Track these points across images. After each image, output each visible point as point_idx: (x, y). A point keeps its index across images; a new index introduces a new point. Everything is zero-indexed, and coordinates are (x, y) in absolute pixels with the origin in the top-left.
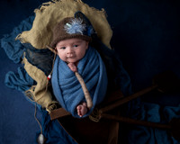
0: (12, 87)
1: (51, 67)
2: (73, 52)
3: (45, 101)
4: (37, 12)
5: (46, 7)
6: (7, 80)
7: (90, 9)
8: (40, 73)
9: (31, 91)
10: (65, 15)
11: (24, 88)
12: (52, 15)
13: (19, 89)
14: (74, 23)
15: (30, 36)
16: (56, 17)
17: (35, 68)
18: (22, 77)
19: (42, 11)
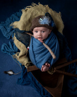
0: (5, 52)
1: (29, 42)
2: (41, 35)
3: (24, 61)
4: (23, 11)
5: (28, 9)
6: (2, 48)
7: (53, 12)
8: (23, 45)
9: (16, 55)
10: (39, 14)
11: (12, 53)
12: (32, 14)
13: (9, 54)
14: (45, 19)
15: (19, 25)
16: (34, 14)
17: (20, 43)
18: (11, 47)
19: (26, 11)
